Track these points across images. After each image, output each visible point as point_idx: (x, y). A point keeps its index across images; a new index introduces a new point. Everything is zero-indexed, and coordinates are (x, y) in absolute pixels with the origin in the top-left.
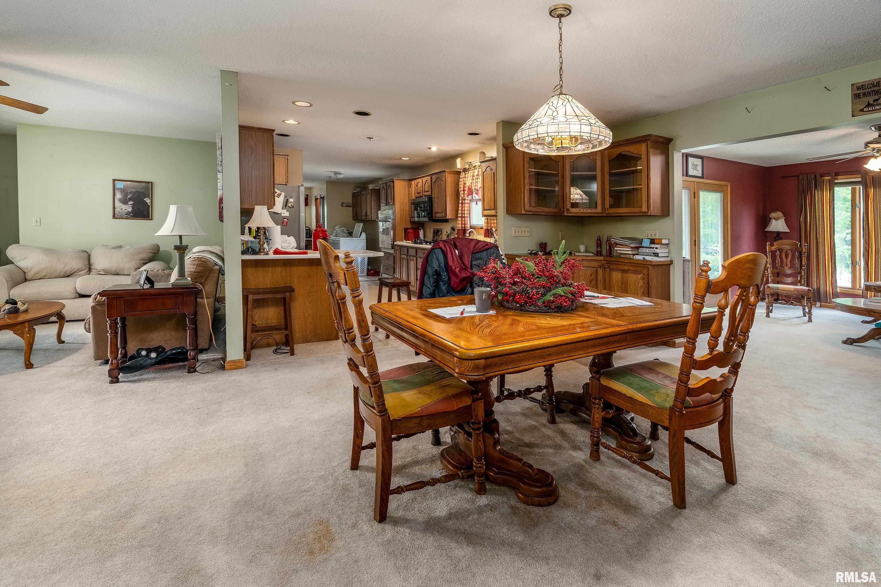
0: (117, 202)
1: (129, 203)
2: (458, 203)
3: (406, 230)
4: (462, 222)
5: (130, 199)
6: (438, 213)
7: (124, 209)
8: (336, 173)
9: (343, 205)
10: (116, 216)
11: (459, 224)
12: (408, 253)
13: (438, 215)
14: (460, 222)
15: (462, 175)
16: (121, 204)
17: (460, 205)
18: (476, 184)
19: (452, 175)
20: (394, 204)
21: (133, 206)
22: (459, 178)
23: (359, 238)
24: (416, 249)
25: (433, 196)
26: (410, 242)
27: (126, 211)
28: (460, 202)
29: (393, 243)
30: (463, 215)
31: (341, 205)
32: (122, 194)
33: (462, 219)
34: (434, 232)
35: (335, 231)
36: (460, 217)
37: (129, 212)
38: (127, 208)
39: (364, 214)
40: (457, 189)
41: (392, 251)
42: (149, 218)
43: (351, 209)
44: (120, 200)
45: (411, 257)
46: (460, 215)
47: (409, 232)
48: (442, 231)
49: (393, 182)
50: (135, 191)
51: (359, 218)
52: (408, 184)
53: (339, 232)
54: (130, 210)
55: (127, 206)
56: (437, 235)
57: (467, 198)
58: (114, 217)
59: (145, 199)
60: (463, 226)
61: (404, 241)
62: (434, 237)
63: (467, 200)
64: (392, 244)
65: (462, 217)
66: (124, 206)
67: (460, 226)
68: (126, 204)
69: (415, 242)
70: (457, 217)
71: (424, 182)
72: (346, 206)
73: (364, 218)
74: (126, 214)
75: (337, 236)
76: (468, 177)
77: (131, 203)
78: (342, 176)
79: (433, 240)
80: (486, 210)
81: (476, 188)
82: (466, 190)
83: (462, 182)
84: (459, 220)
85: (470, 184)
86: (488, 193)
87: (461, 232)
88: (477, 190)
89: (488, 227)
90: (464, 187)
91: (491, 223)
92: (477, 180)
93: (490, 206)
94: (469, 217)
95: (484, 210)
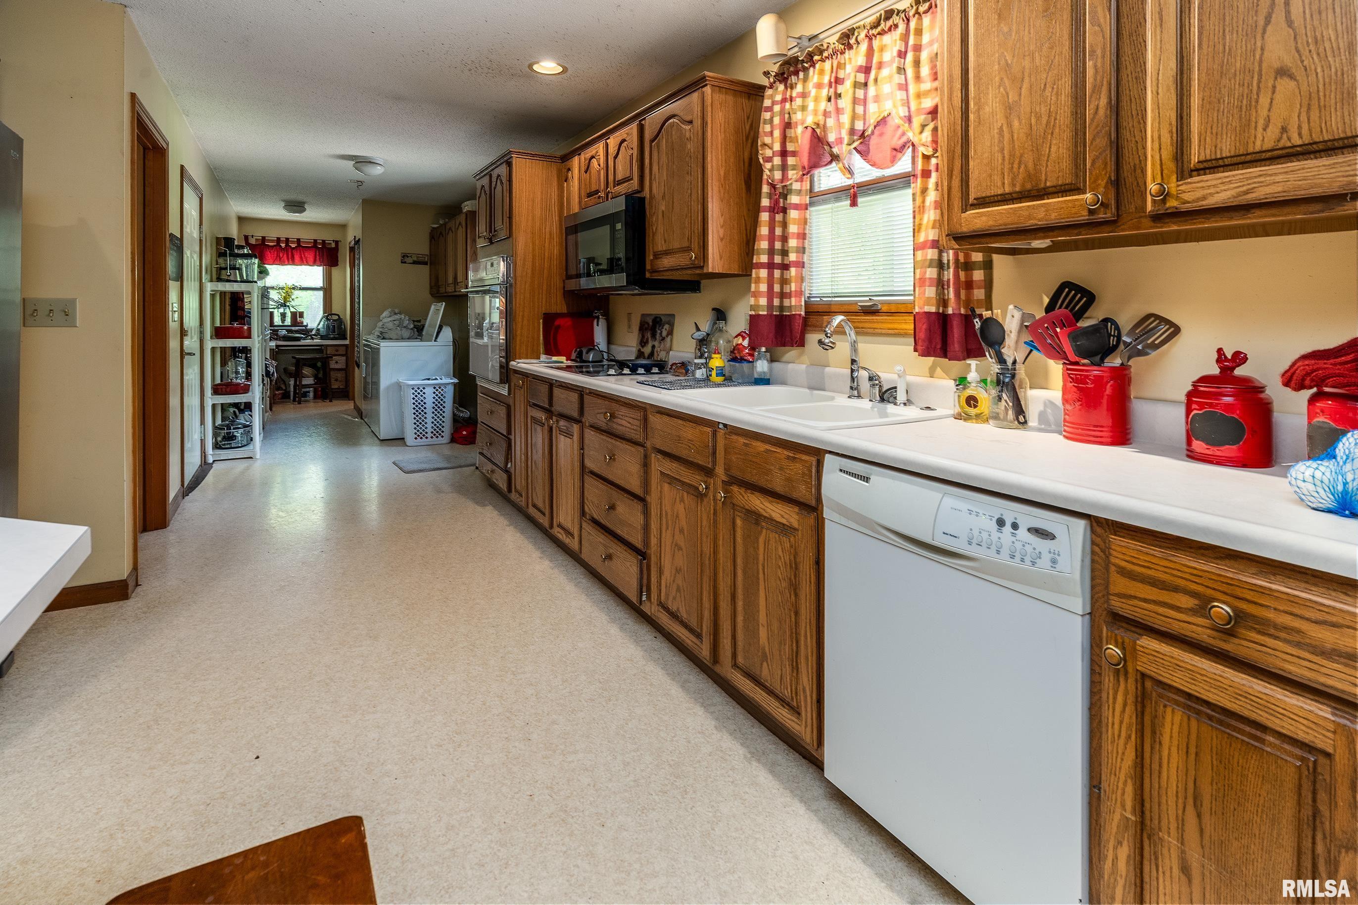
2: (756, 209)
3: (549, 319)
4: (771, 287)
6: (667, 253)
8: (361, 162)
9: (407, 260)
11: (756, 295)
12: (551, 404)
13: (667, 262)
14: (763, 287)
15: (775, 95)
17: (765, 216)
18: (860, 109)
19: (730, 99)
20: (510, 235)
22: (758, 110)
23: (433, 343)
24: (582, 392)
25: (646, 193)
26: (563, 359)
28: (765, 202)
29: (507, 363)
30: (778, 259)
31: (400, 258)
33: (771, 276)
34: (643, 328)
35: (380, 324)
36: (760, 266)
39: (450, 280)
40: (747, 155)
41: (504, 391)
43: (425, 270)
45: (562, 423)
46: (764, 259)
47: (558, 327)
48: (672, 325)
49: (509, 164)
51: (442, 290)
52: (559, 171)
53: (390, 325)
56: (654, 336)
57: (796, 186)
60: (776, 302)
61: (543, 357)
62: (643, 343)
63: (799, 192)
64: (501, 367)
65: (771, 266)
67: (763, 301)
69: (581, 367)
70: (746, 268)
71: (612, 150)
72: (414, 263)
73: (450, 289)
75: (386, 336)
76: (804, 95)
78: (378, 171)
79: (640, 355)
80: (983, 202)
81: (859, 126)
82: (794, 154)
83: (777, 120)
84: (758, 280)
85: (821, 118)
86: (1012, 97)
87: (767, 329)
88: (862, 135)
89: (944, 303)
90: (784, 139)
91: (969, 285)
92: (860, 93)
93: (1030, 176)
94: (800, 265)
95: (966, 206)
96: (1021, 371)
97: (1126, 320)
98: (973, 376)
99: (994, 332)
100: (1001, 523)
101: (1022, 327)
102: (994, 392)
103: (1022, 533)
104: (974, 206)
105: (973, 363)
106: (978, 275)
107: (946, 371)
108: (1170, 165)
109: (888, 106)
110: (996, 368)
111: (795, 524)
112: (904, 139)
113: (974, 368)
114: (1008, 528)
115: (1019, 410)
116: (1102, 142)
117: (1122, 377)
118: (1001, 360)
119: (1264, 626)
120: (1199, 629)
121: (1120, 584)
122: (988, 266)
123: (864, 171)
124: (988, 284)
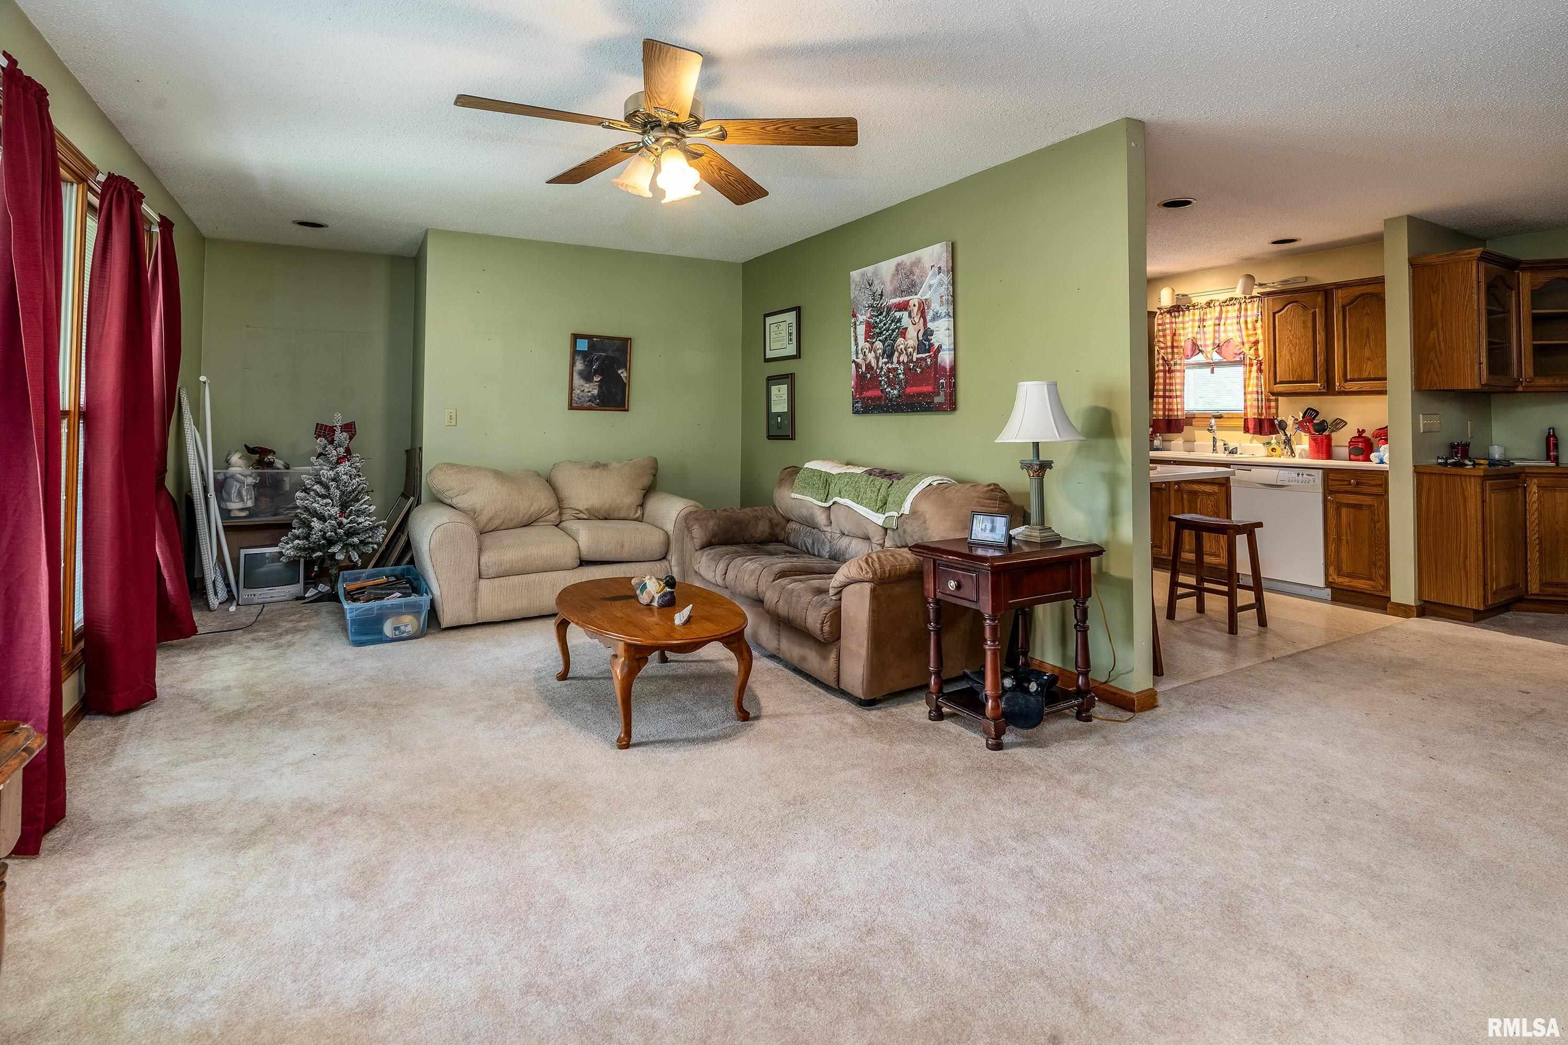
0: (576, 376)
1: (595, 379)
2: (1156, 371)
4: (1164, 406)
5: (596, 372)
7: (586, 390)
10: (574, 405)
14: (1161, 406)
15: (1163, 319)
16: (582, 382)
17: (1161, 375)
18: (1216, 335)
21: (601, 384)
27: (590, 394)
28: (1161, 368)
30: (1169, 394)
32: (585, 361)
33: (1165, 401)
36: (1159, 397)
37: (593, 396)
38: (590, 389)
42: (624, 407)
44: (581, 373)
46: (1161, 393)
50: (606, 356)
54: (595, 392)
55: (591, 384)
57: (1179, 362)
58: (571, 407)
59: (619, 372)
60: (1167, 413)
63: (1181, 365)
65: (1164, 397)
66: (587, 385)
67: (1161, 413)
68: (590, 382)
74: (589, 401)
76: (1184, 323)
77: (597, 379)
80: (1281, 382)
81: (1217, 342)
82: (1177, 347)
83: (1168, 332)
84: (1158, 403)
85: (1195, 335)
86: (1292, 351)
87: (1162, 425)
88: (1218, 346)
89: (1261, 414)
90: (1173, 341)
91: (1269, 407)
92: (1217, 328)
93: (1299, 376)
94: (1182, 397)
95: (1276, 383)
96: (1293, 438)
97: (1329, 421)
98: (1274, 441)
99: (1283, 424)
100: (1298, 474)
101: (1294, 423)
102: (1283, 446)
103: (1305, 476)
104: (1278, 384)
105: (1274, 436)
106: (1273, 404)
107: (1258, 441)
108: (1342, 379)
109: (1230, 335)
110: (1283, 437)
111: (1217, 491)
112: (1241, 351)
113: (1273, 438)
114: (1300, 475)
115: (1292, 452)
116: (1322, 369)
117: (1329, 438)
118: (1286, 435)
119: (1362, 484)
120: (1349, 488)
121: (1331, 483)
122: (1277, 401)
123: (1216, 357)
124: (1277, 408)
